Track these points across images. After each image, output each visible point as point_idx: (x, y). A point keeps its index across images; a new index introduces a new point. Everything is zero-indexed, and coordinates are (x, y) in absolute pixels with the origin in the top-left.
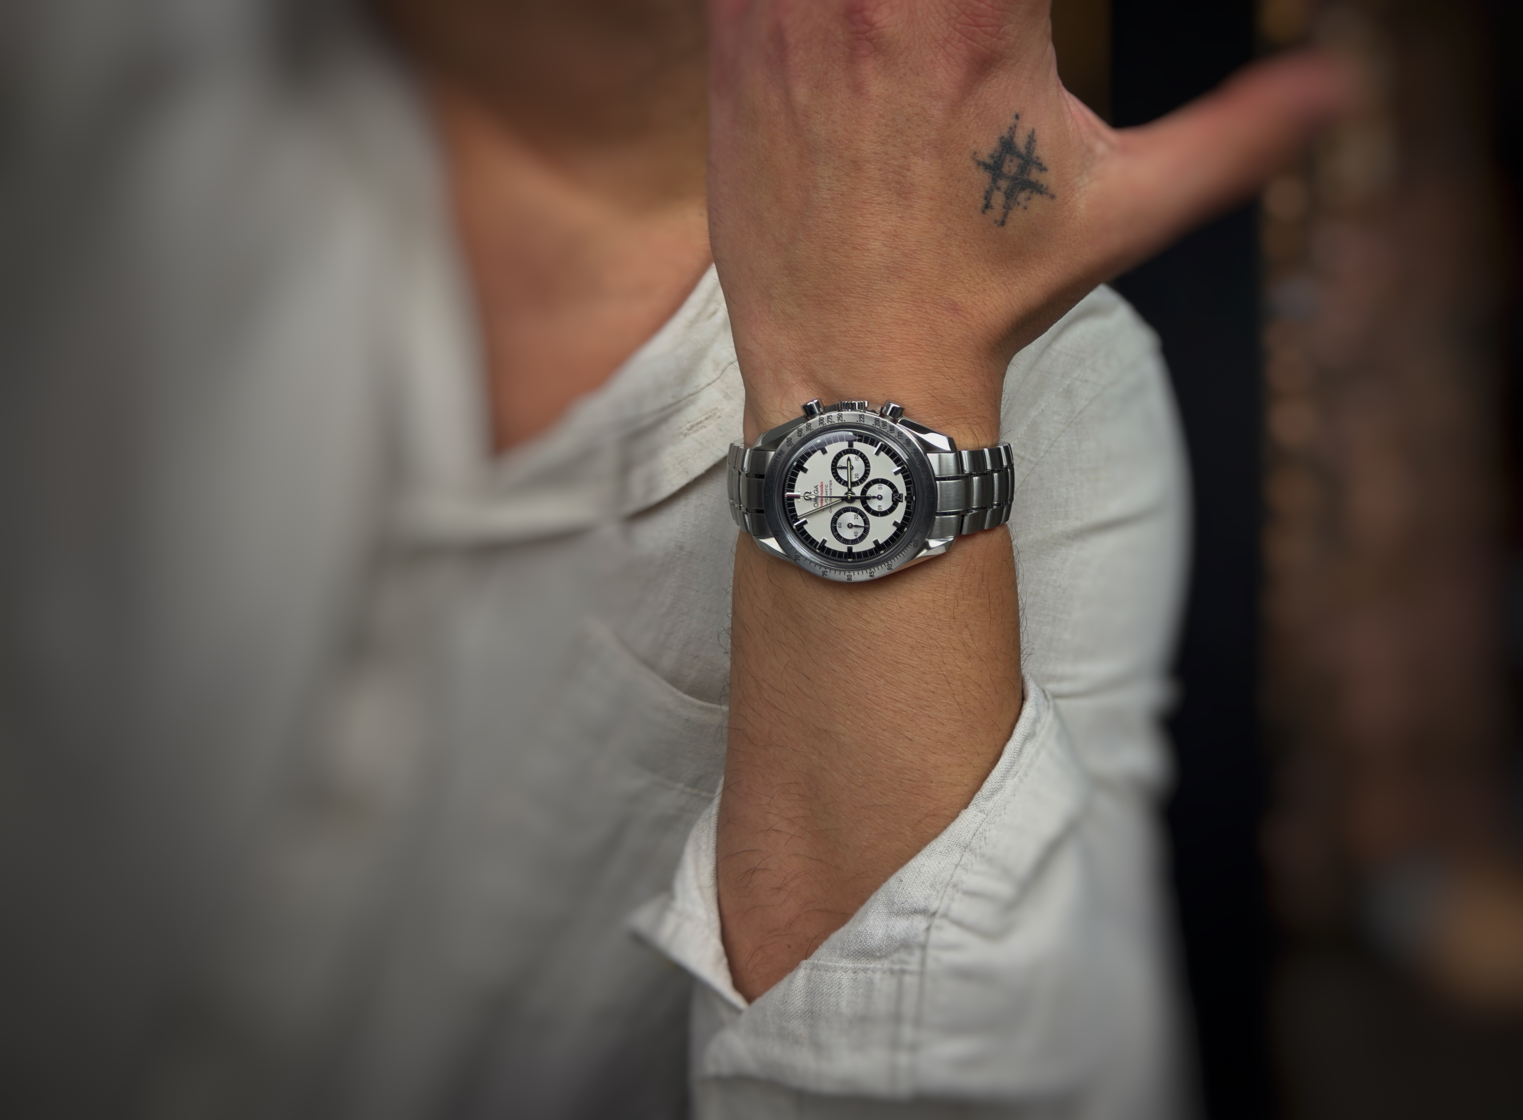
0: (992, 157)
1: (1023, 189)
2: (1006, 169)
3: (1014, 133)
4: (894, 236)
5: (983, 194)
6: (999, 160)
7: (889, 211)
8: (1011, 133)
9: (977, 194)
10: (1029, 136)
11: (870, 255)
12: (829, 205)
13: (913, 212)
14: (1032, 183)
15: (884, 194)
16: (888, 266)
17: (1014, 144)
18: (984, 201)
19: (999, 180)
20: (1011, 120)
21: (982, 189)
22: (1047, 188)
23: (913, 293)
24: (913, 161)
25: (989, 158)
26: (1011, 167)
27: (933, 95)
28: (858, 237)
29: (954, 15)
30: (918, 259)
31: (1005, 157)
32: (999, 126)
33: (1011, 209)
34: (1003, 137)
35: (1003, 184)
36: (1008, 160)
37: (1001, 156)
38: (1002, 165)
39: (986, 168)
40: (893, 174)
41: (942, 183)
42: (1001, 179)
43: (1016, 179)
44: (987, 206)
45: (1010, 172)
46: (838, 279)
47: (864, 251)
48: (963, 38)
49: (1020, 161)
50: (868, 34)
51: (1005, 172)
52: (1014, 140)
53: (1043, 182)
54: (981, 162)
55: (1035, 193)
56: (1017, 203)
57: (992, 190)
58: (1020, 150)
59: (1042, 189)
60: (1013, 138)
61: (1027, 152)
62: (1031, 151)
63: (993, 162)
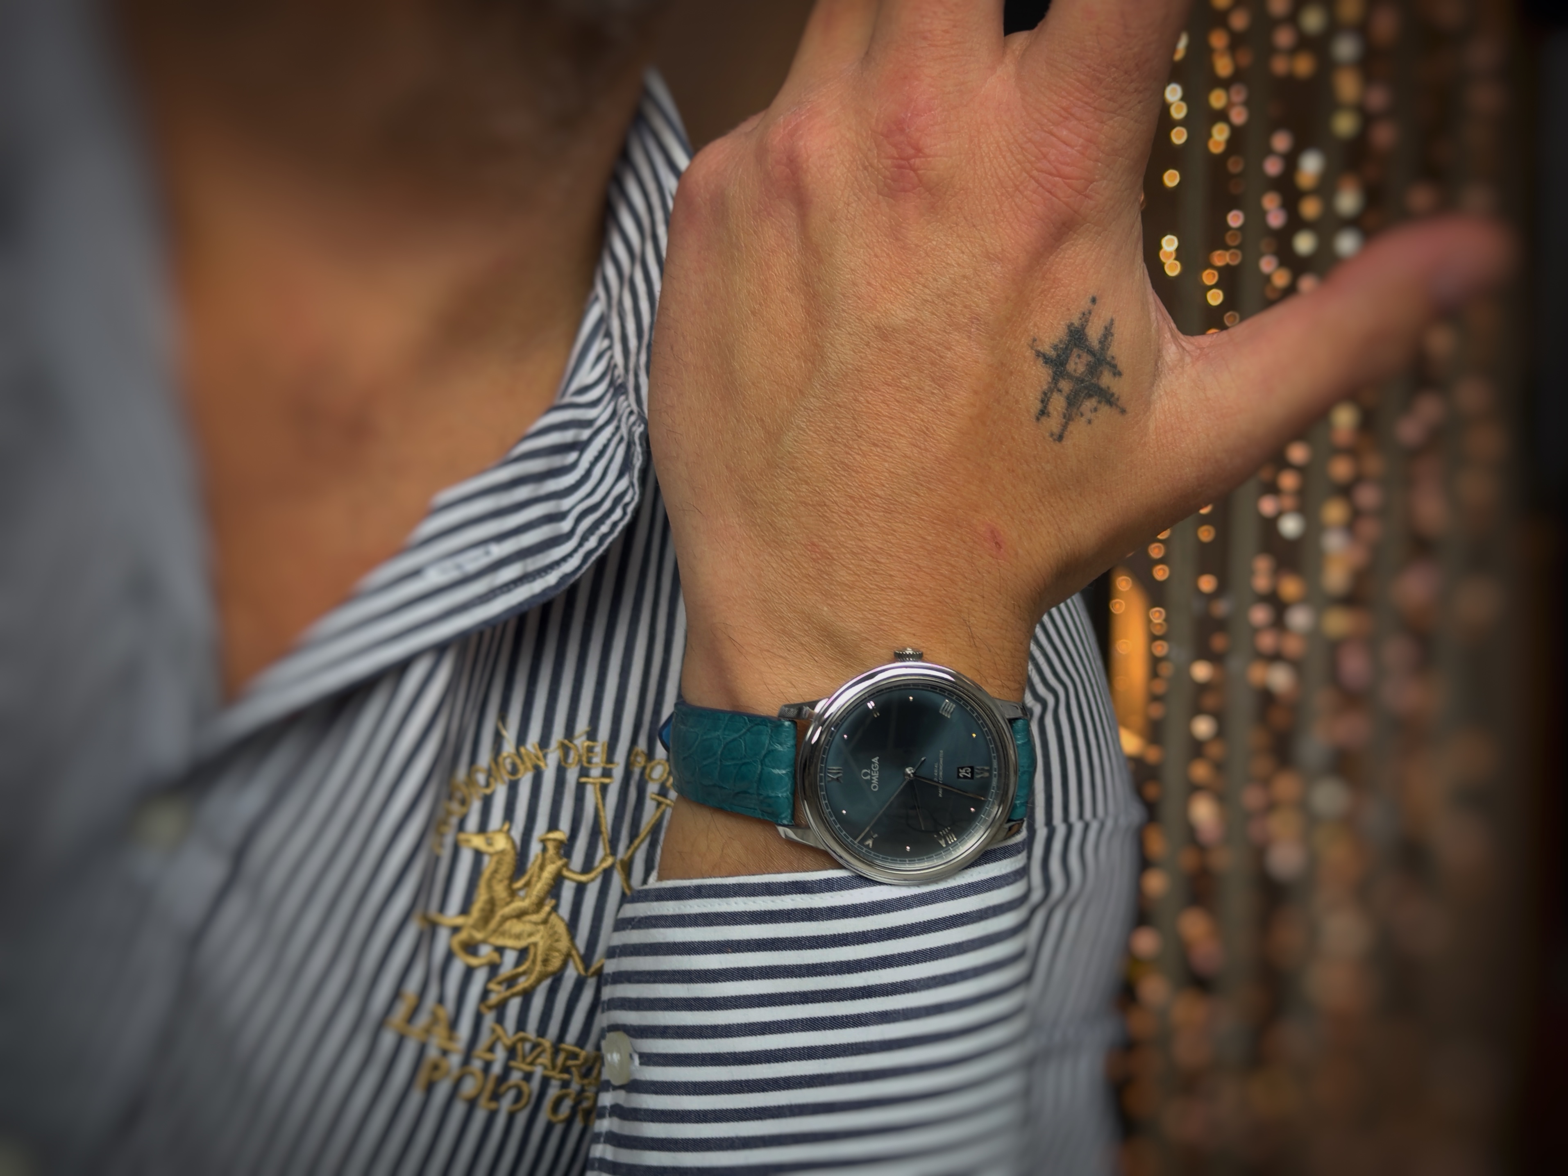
0: (1055, 347)
1: (1090, 396)
2: (1071, 366)
3: (1087, 321)
6: (1064, 353)
8: (1083, 320)
9: (1031, 394)
10: (1106, 328)
14: (1102, 390)
17: (1085, 334)
18: (1041, 405)
19: (1061, 379)
20: (1085, 304)
21: (1039, 388)
22: (1118, 399)
24: (957, 338)
25: (1052, 349)
26: (1077, 365)
27: (992, 256)
31: (1072, 350)
32: (1069, 309)
33: (1073, 420)
34: (1072, 324)
35: (1066, 386)
36: (1075, 355)
37: (1066, 348)
38: (1067, 361)
39: (1046, 363)
41: (990, 373)
42: (1064, 379)
43: (1082, 381)
44: (1043, 413)
45: (1075, 371)
49: (1090, 358)
50: (912, 161)
51: (1069, 371)
52: (1087, 330)
53: (1114, 391)
54: (1041, 353)
55: (1103, 403)
56: (1079, 414)
57: (1051, 390)
58: (1092, 344)
59: (1112, 399)
60: (1085, 328)
61: (1100, 348)
62: (1106, 348)
63: (1056, 355)
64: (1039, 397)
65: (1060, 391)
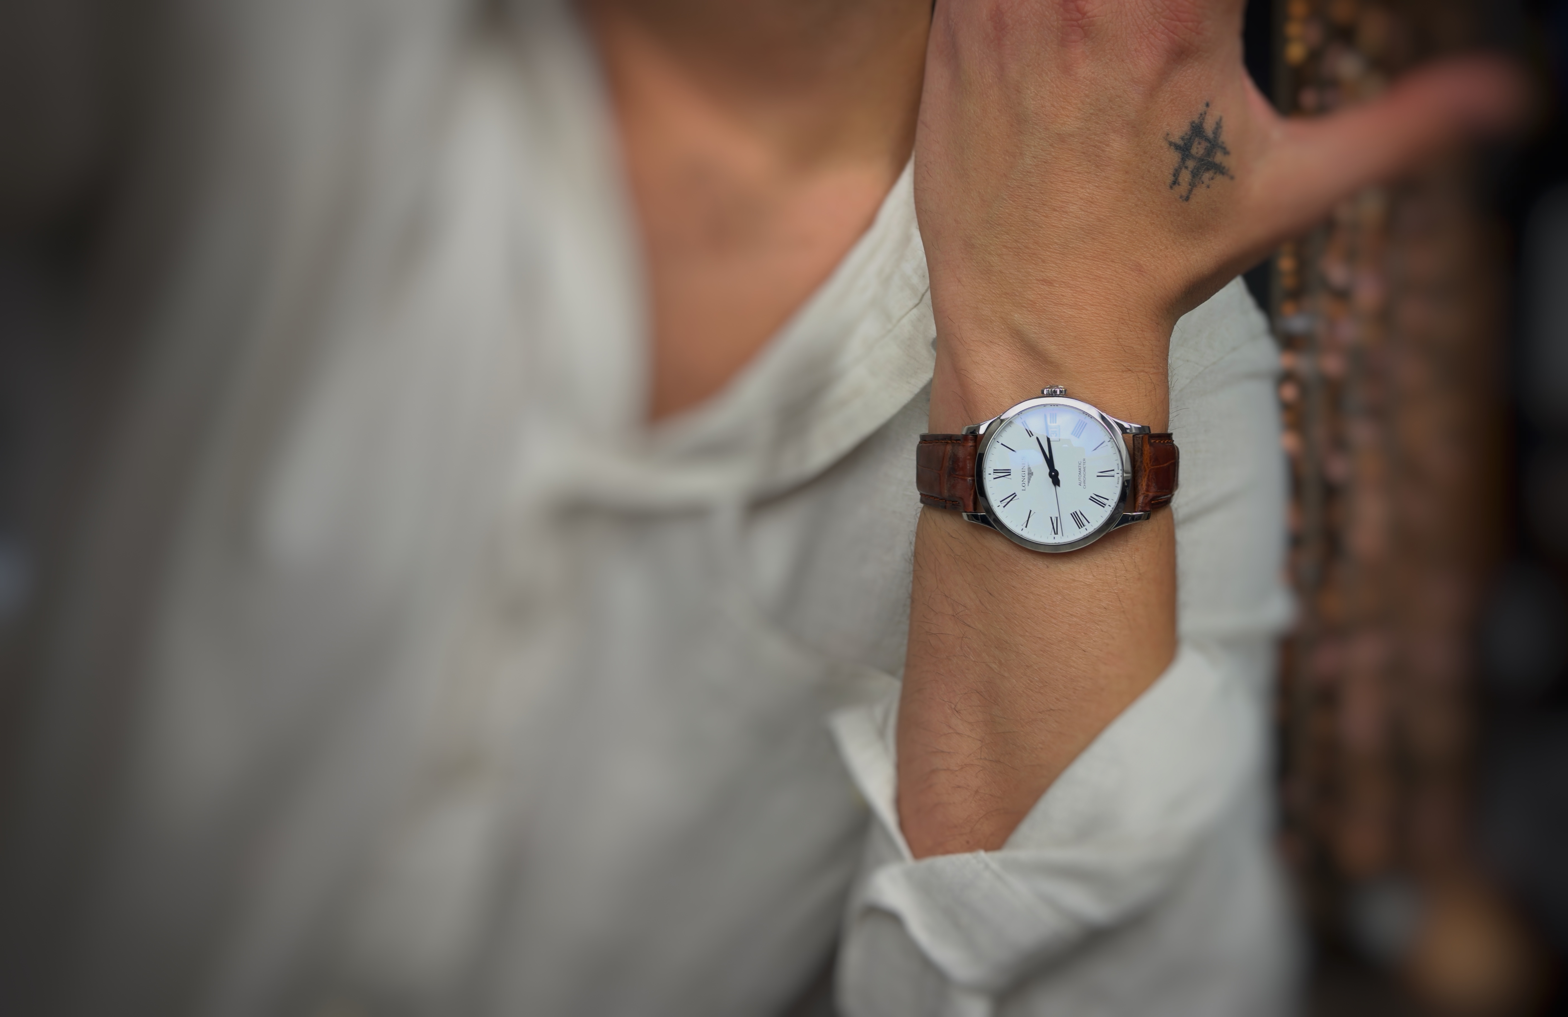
0: (1182, 139)
1: (1208, 170)
2: (1194, 151)
3: (1204, 119)
4: (1091, 202)
5: (1172, 171)
6: (1189, 142)
7: (1087, 180)
8: (1201, 118)
9: (1166, 171)
10: (1217, 122)
12: (1033, 171)
13: (1110, 183)
14: (1217, 165)
15: (1085, 164)
16: (1082, 228)
17: (1203, 128)
18: (1173, 178)
19: (1187, 159)
20: (1201, 108)
21: (1171, 167)
22: (1229, 170)
23: (1103, 253)
24: (1113, 137)
25: (1180, 140)
26: (1198, 149)
27: (1135, 80)
28: (1058, 200)
29: (1159, 10)
31: (1195, 139)
32: (1190, 112)
33: (1196, 186)
34: (1193, 122)
35: (1191, 164)
36: (1196, 143)
37: (1190, 138)
38: (1191, 147)
39: (1177, 149)
40: (1093, 148)
42: (1190, 160)
43: (1203, 160)
44: (1175, 182)
45: (1197, 153)
46: (1037, 235)
47: (1063, 213)
48: (1166, 31)
49: (1207, 144)
50: (1080, 21)
51: (1193, 154)
52: (1204, 125)
53: (1226, 165)
54: (1173, 143)
55: (1218, 174)
56: (1201, 182)
57: (1181, 169)
58: (1208, 134)
59: (1225, 171)
60: (1202, 124)
61: (1214, 136)
62: (1218, 136)
63: (1183, 144)
65: (1186, 168)
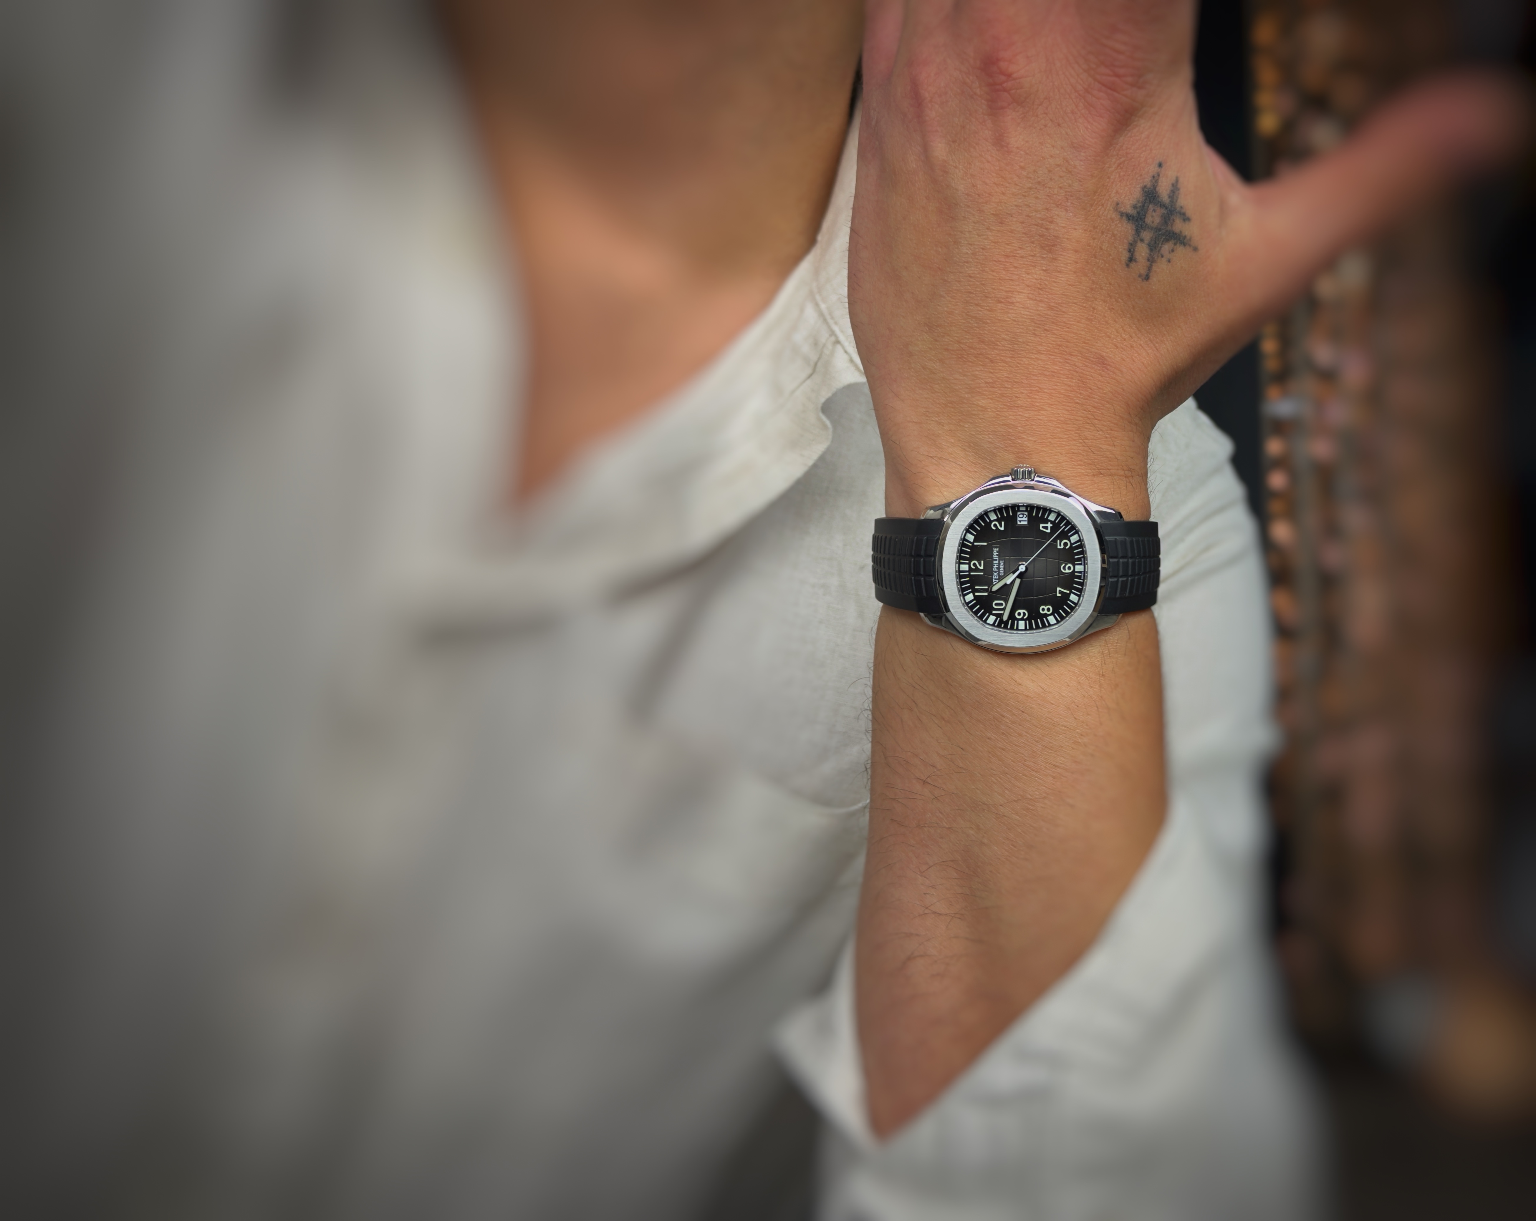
0: (1135, 207)
1: (1167, 240)
2: (1149, 220)
3: (1157, 182)
4: (1039, 289)
5: (1126, 246)
6: (1142, 210)
7: (1033, 264)
8: (1154, 181)
9: (1120, 247)
10: (1173, 185)
11: (1016, 308)
12: (971, 260)
13: (1058, 265)
14: (1176, 234)
15: (1028, 247)
16: (1033, 319)
17: (1157, 193)
18: (1128, 254)
19: (1142, 231)
20: (1154, 169)
21: (1125, 241)
22: (1190, 240)
23: (1058, 345)
24: (1056, 213)
25: (1133, 208)
26: (1154, 217)
27: (1075, 145)
28: (1003, 290)
29: (1094, 66)
30: (1064, 312)
31: (1148, 207)
32: (1141, 176)
33: (1155, 261)
34: (1145, 187)
35: (1147, 235)
36: (1151, 210)
37: (1143, 206)
38: (1145, 215)
39: (1129, 219)
40: (1036, 227)
41: (1087, 235)
42: (1145, 230)
43: (1160, 230)
44: (1131, 259)
45: (1153, 222)
46: (982, 332)
47: (1009, 304)
48: (1104, 88)
49: (1163, 211)
50: (1005, 85)
51: (1148, 223)
52: (1157, 189)
53: (1186, 233)
54: (1124, 213)
55: (1178, 244)
56: (1160, 256)
57: (1135, 242)
58: (1164, 199)
59: (1185, 241)
60: (1156, 188)
61: (1170, 201)
62: (1175, 201)
63: (1136, 212)
64: (1126, 248)
65: (1142, 240)
